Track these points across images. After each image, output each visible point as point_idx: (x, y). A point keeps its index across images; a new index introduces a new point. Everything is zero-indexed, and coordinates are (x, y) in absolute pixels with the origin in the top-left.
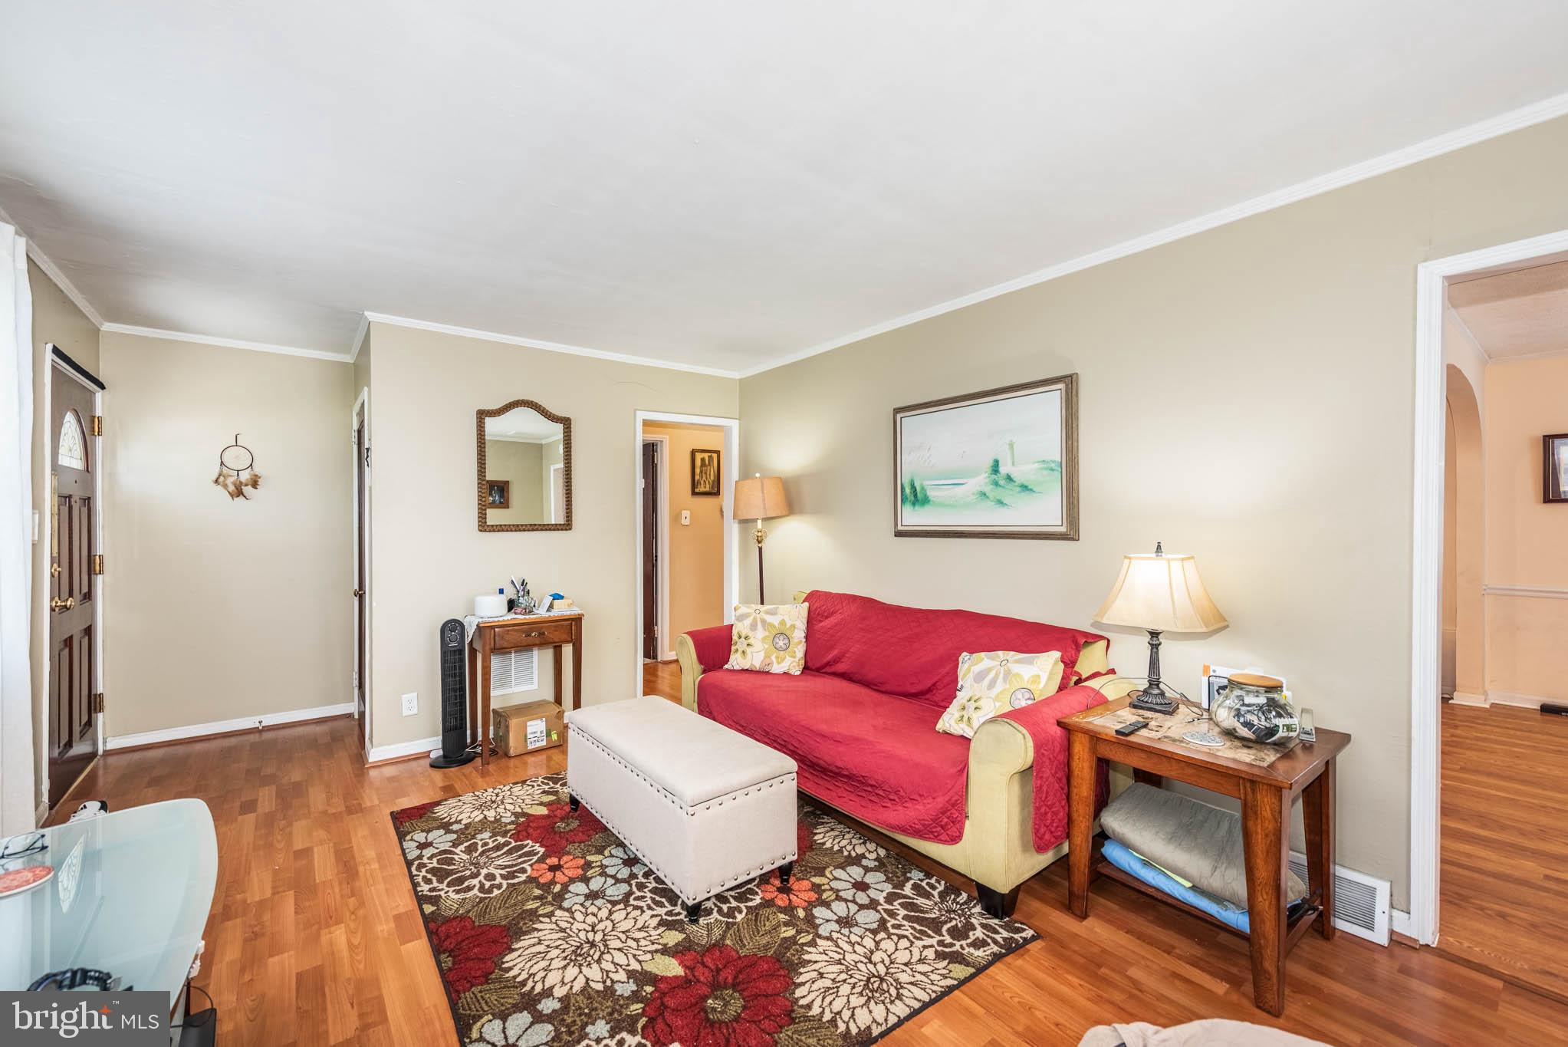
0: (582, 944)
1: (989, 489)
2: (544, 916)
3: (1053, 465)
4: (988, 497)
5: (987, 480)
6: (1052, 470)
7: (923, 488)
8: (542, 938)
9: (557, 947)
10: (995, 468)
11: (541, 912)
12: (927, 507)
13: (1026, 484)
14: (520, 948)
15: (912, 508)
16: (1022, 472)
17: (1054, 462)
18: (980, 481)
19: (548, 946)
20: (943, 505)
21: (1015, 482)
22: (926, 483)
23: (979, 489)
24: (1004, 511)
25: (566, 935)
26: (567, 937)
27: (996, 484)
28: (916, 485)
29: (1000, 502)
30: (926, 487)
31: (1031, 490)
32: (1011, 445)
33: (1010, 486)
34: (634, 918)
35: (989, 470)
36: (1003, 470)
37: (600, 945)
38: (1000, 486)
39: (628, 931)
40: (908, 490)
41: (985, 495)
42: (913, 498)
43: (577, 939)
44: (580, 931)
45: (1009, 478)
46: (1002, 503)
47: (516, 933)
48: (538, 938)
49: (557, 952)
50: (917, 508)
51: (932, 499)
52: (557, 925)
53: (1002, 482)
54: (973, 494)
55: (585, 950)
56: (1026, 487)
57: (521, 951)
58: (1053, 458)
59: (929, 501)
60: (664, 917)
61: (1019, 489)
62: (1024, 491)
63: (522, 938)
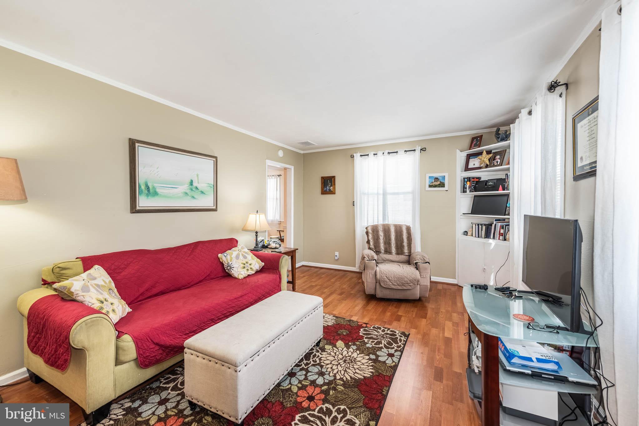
0: (347, 363)
1: (188, 191)
2: (343, 381)
3: (211, 186)
4: (188, 195)
5: (188, 188)
6: (211, 187)
7: (154, 187)
8: (353, 373)
9: (353, 368)
10: (191, 183)
11: (342, 382)
12: (156, 198)
13: (203, 191)
14: (362, 376)
15: (146, 197)
16: (201, 186)
17: (212, 184)
18: (185, 188)
19: (355, 370)
20: (166, 197)
21: (199, 190)
22: (155, 185)
23: (185, 191)
24: (194, 200)
25: (347, 369)
26: (347, 368)
27: (192, 190)
28: (148, 185)
29: (193, 197)
30: (155, 187)
31: (204, 193)
32: (197, 175)
33: (197, 191)
34: (326, 358)
35: (189, 184)
36: (195, 184)
37: (344, 359)
38: (193, 191)
39: (333, 356)
40: (143, 187)
41: (187, 193)
42: (147, 192)
43: (346, 365)
44: (342, 367)
45: (197, 188)
46: (194, 197)
47: (357, 382)
48: (354, 375)
49: (355, 366)
50: (149, 197)
51: (160, 193)
52: (344, 373)
53: (194, 189)
54: (182, 193)
55: (349, 361)
56: (203, 192)
57: (363, 375)
58: (212, 183)
59: (158, 194)
60: (320, 352)
61: (200, 193)
62: (201, 194)
63: (358, 378)
